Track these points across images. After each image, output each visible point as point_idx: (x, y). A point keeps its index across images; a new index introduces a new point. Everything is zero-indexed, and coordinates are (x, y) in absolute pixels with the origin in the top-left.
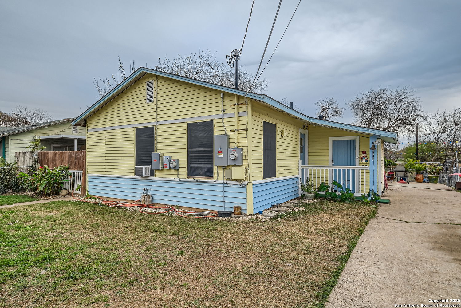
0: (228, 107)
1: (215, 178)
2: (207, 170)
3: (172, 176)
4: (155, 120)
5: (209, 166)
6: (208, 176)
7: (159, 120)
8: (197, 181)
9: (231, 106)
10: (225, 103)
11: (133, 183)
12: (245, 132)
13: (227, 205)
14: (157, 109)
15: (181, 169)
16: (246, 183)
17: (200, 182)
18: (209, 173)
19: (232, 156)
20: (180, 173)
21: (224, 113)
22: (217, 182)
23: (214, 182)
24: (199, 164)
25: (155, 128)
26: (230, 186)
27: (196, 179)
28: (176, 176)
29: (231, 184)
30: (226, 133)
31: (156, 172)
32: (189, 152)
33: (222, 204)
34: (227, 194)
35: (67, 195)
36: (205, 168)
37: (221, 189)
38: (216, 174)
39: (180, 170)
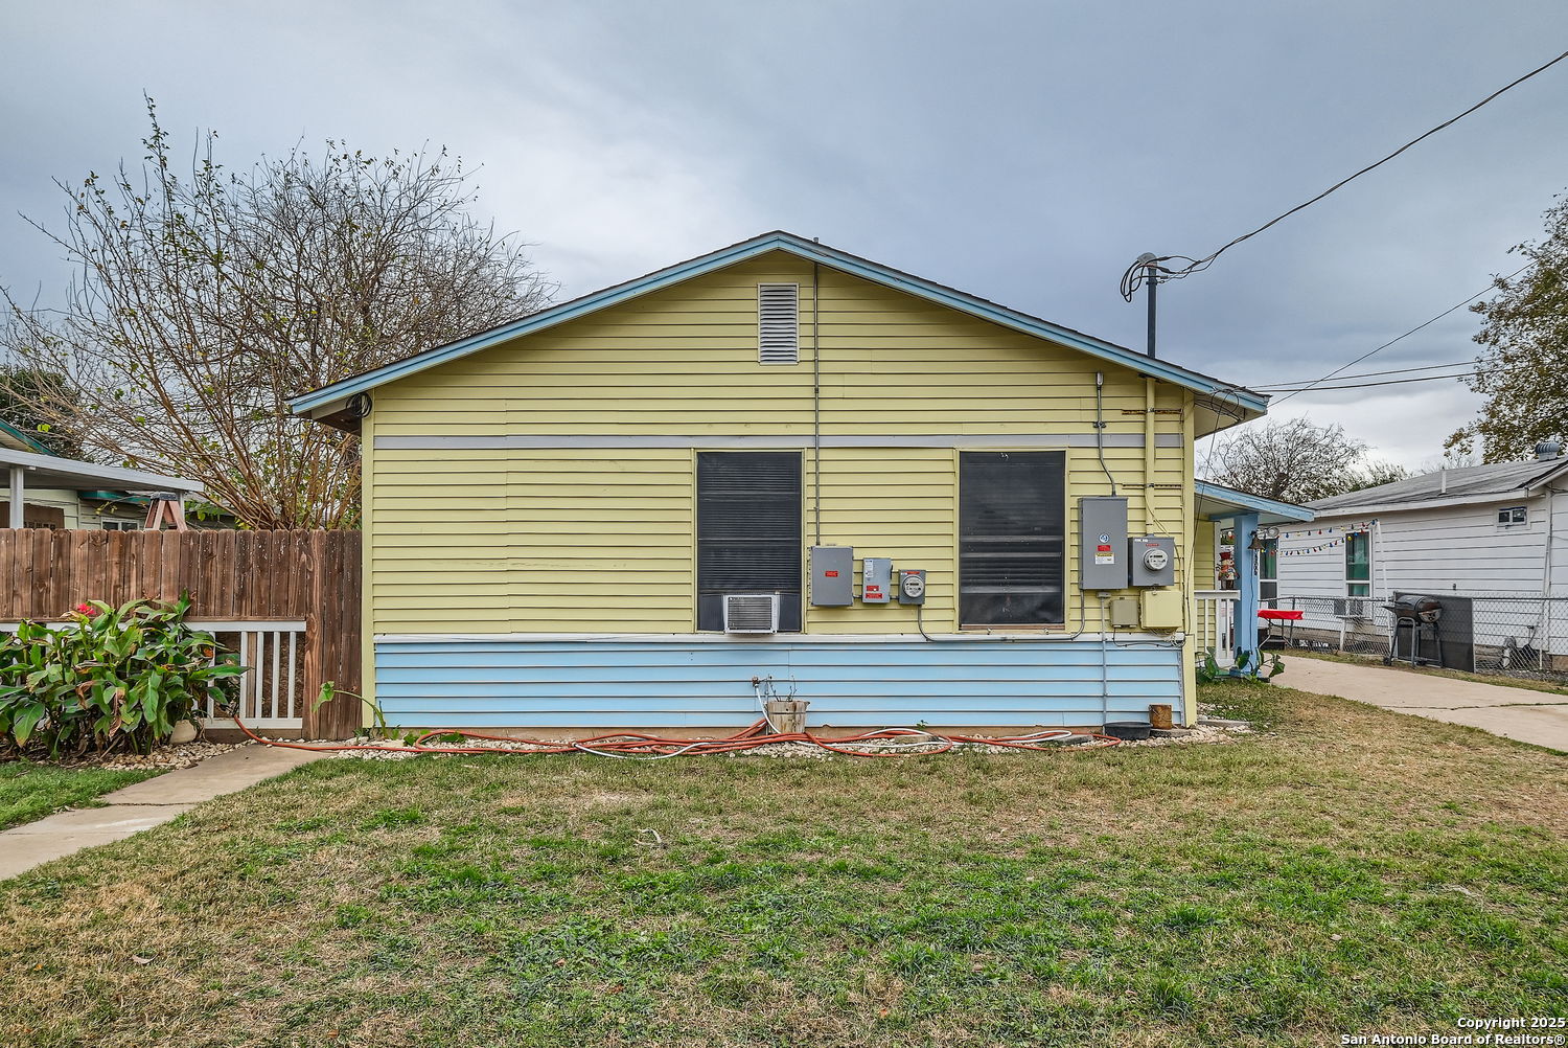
0: (1119, 416)
1: (1071, 627)
2: (1040, 605)
3: (895, 626)
4: (811, 430)
5: (1050, 590)
6: (1046, 621)
7: (823, 430)
8: (1004, 640)
9: (1126, 412)
10: (1106, 403)
11: (685, 659)
12: (1178, 493)
13: (1111, 705)
14: (817, 391)
15: (928, 603)
16: (1179, 636)
17: (1013, 641)
18: (1051, 611)
19: (1156, 559)
20: (925, 616)
21: (1104, 431)
22: (1082, 638)
23: (1071, 641)
24: (1004, 584)
25: (809, 455)
26: (1124, 648)
27: (997, 634)
28: (914, 627)
29: (1126, 643)
30: (1114, 493)
31: (809, 617)
32: (964, 547)
33: (1097, 705)
34: (1111, 674)
35: (195, 741)
36: (1031, 596)
37: (1096, 659)
38: (1076, 615)
39: (923, 606)
